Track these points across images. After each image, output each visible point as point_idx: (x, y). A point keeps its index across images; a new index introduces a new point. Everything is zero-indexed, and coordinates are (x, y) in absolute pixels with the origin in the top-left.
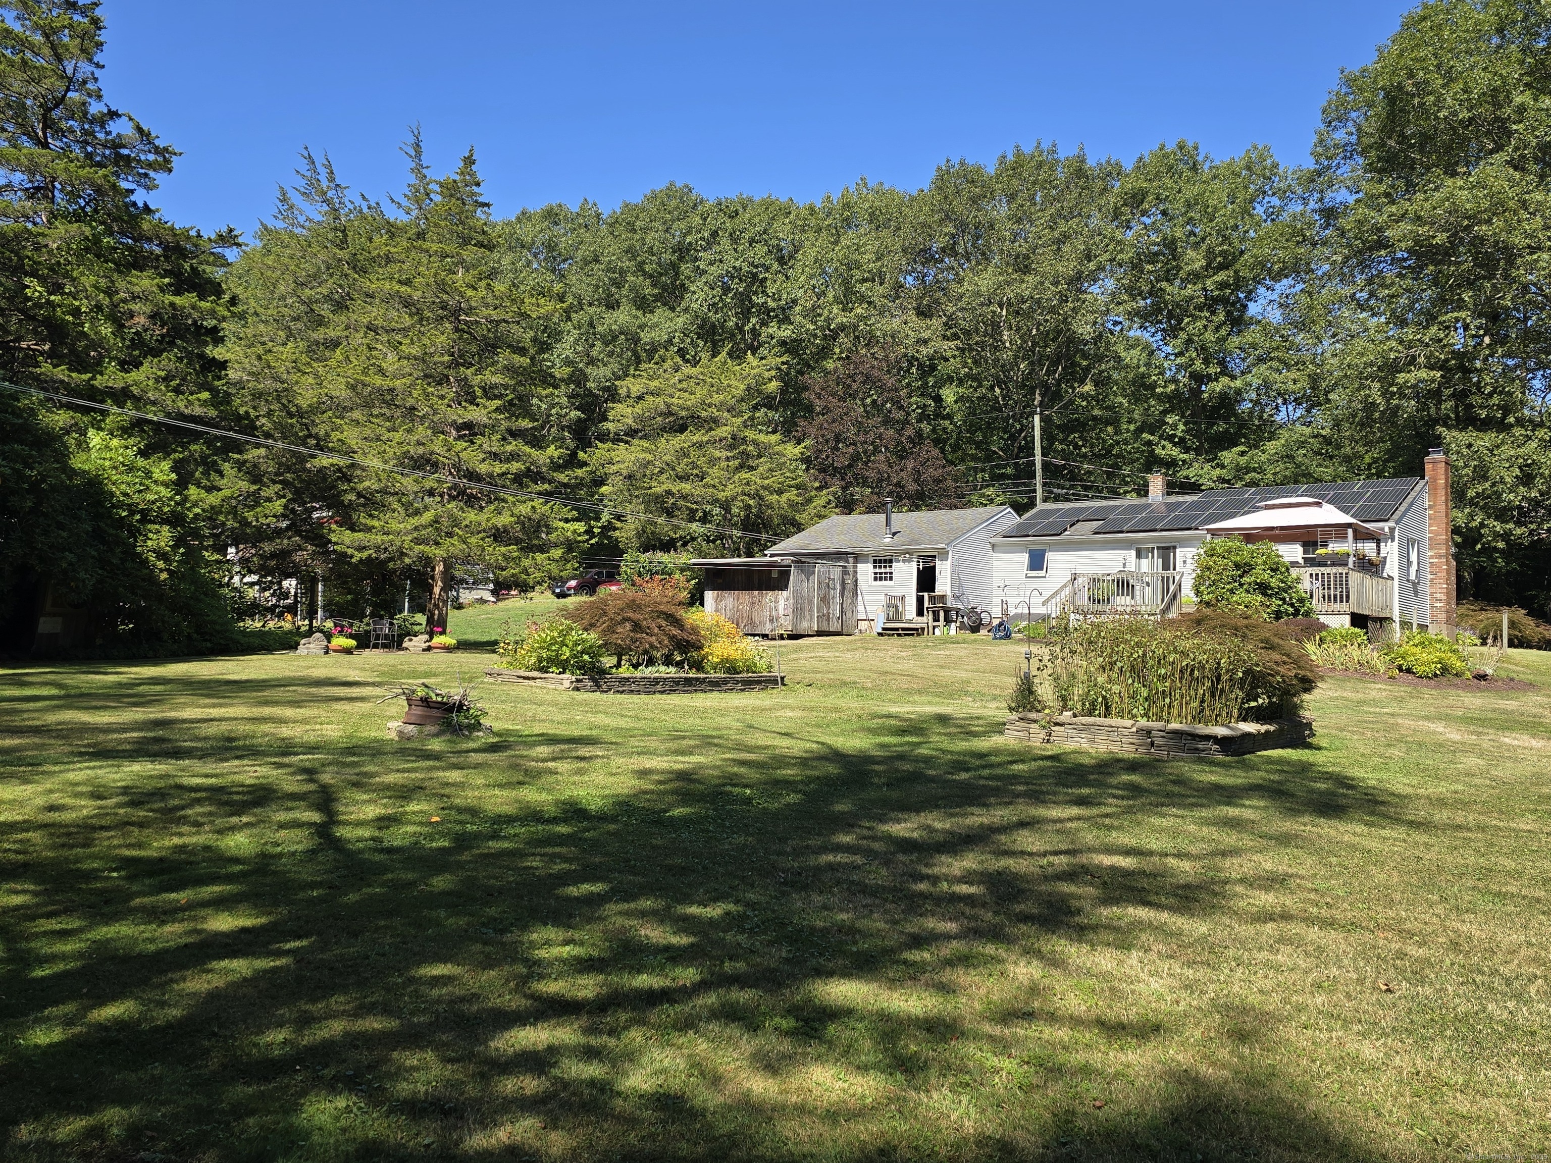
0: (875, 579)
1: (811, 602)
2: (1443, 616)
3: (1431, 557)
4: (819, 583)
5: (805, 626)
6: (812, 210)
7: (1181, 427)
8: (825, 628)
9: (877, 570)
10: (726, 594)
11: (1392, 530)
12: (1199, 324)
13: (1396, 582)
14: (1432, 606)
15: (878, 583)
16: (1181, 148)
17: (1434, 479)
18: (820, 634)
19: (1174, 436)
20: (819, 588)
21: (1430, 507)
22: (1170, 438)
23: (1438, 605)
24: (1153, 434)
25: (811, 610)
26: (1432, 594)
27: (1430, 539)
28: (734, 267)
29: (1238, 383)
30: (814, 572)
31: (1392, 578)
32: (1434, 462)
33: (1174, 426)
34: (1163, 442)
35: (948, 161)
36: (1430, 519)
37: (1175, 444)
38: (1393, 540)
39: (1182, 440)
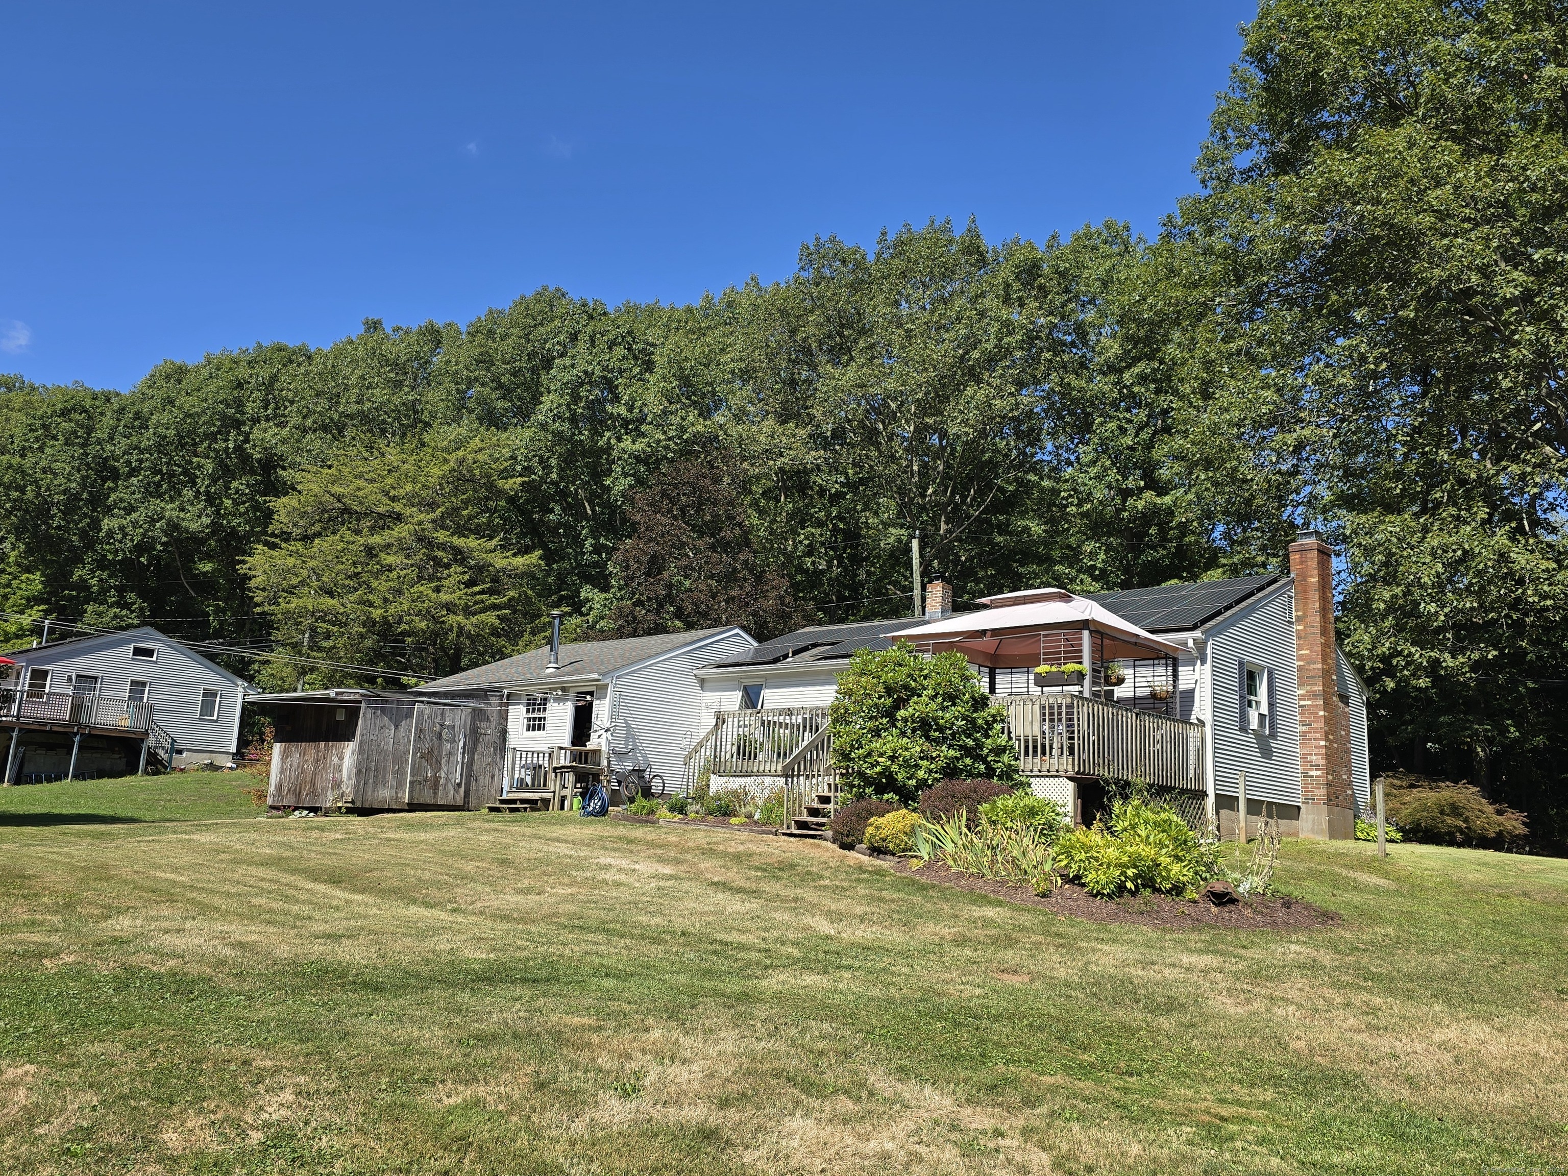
0: (528, 730)
1: (400, 759)
2: (1321, 792)
3: (1302, 698)
4: (420, 731)
5: (385, 794)
6: (689, 310)
7: (1102, 556)
8: (427, 797)
9: (531, 715)
10: (293, 746)
11: (1201, 646)
12: (1112, 425)
13: (1208, 730)
14: (1306, 775)
15: (531, 733)
16: (1108, 227)
17: (1304, 576)
18: (413, 807)
19: (1094, 567)
20: (418, 738)
21: (1299, 620)
22: (1090, 571)
23: (1314, 773)
24: (1071, 567)
25: (400, 773)
26: (1304, 757)
27: (1300, 669)
28: (585, 372)
29: (1167, 499)
30: (409, 714)
31: (1202, 723)
32: (1303, 550)
33: (1092, 555)
34: (1082, 576)
35: (817, 239)
36: (1299, 638)
37: (1095, 579)
38: (1203, 662)
39: (1103, 571)
